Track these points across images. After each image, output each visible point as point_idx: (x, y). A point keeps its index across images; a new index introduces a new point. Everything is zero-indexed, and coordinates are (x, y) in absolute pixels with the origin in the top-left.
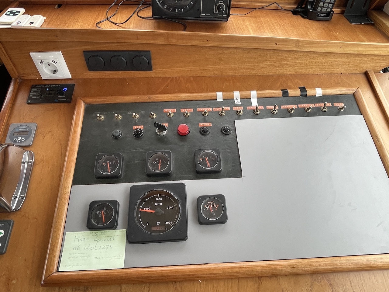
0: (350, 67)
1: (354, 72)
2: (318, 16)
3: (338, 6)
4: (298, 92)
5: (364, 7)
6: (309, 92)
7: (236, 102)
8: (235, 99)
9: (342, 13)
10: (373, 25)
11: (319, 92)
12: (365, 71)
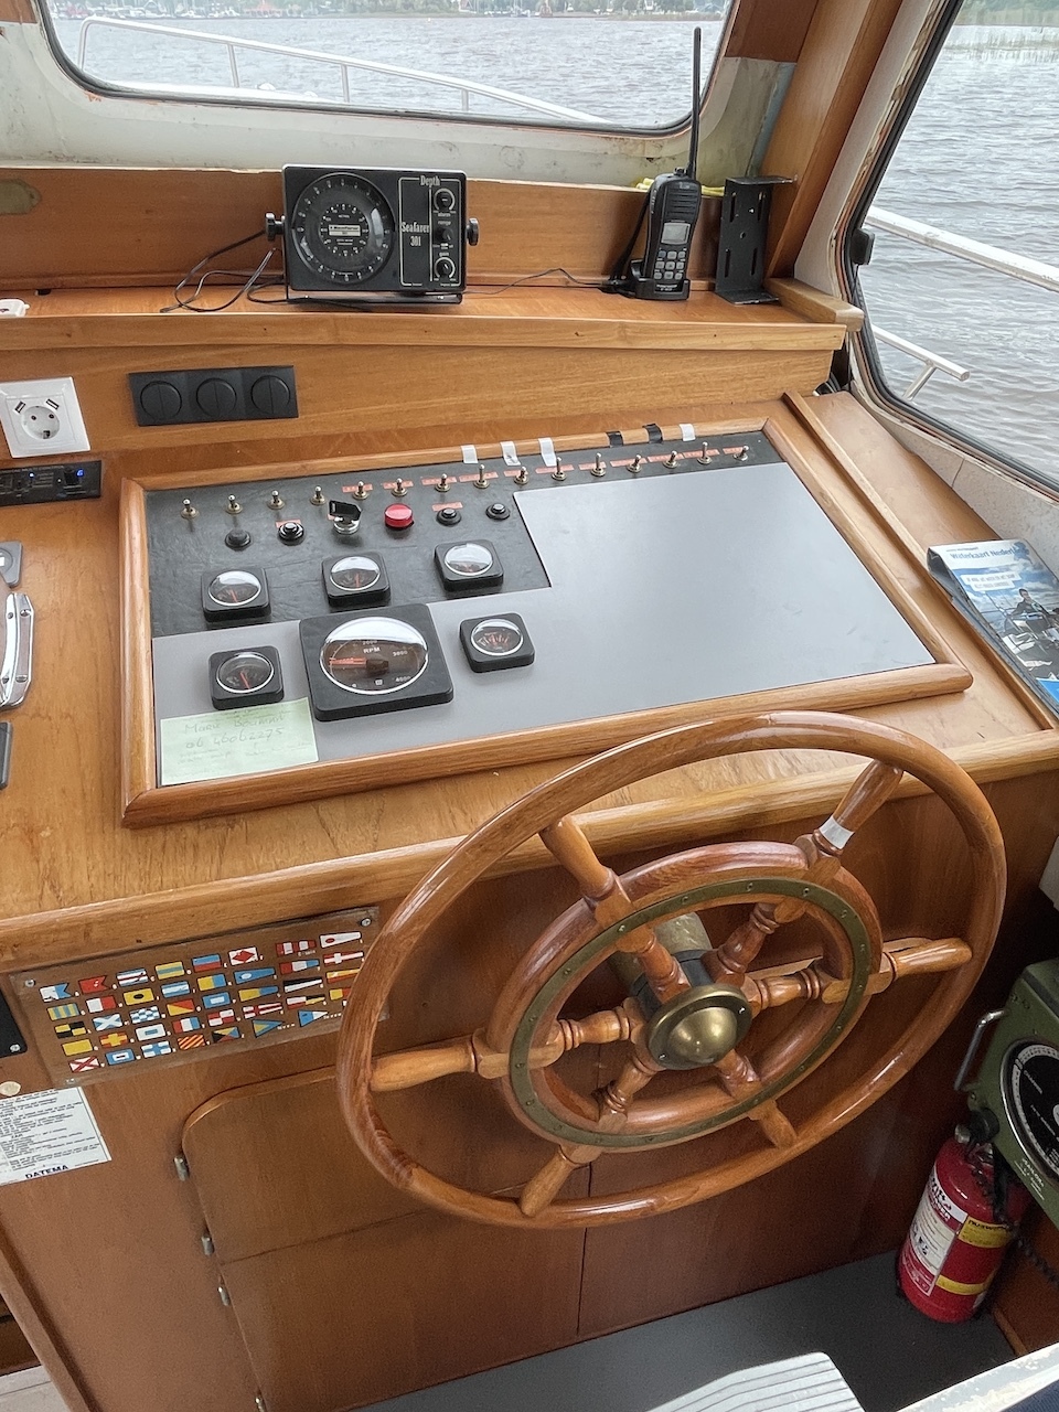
0: (747, 386)
1: (759, 397)
2: (659, 290)
3: (700, 276)
4: (642, 435)
5: (753, 273)
6: (667, 433)
7: (508, 461)
8: (505, 456)
9: (711, 288)
10: (777, 303)
11: (688, 432)
12: (780, 393)
